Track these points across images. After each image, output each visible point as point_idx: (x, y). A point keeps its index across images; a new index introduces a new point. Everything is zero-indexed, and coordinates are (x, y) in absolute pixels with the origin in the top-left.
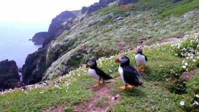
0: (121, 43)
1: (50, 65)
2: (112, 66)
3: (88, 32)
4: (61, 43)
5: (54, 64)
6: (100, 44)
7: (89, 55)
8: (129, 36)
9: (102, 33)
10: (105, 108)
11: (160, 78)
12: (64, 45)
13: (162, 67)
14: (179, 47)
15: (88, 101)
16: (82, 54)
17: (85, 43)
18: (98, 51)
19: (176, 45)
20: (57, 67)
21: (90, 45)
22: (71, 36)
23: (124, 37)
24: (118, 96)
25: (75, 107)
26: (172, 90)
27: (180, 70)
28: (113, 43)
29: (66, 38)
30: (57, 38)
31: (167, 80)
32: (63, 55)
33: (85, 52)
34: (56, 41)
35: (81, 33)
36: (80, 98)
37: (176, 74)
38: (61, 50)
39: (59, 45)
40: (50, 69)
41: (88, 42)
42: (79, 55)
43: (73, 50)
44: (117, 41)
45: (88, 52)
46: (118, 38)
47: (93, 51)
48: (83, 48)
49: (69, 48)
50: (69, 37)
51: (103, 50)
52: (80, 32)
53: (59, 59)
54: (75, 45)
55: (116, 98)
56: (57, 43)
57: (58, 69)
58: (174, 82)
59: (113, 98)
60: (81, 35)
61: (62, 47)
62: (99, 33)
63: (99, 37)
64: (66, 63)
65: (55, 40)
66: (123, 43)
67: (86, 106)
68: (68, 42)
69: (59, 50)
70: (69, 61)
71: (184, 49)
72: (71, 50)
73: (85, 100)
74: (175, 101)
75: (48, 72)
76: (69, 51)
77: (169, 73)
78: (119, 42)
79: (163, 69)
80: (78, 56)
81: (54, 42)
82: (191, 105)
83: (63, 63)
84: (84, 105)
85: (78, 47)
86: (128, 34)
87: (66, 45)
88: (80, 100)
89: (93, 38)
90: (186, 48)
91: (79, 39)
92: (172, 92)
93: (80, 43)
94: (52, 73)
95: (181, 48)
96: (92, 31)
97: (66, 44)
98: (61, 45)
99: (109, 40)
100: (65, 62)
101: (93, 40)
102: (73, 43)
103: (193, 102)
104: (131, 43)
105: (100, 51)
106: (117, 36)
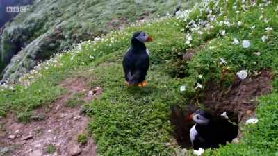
0: (113, 21)
1: (8, 61)
2: (95, 50)
3: (63, 7)
4: (22, 26)
5: (15, 59)
6: (84, 24)
7: (68, 41)
8: (124, 11)
9: (86, 8)
10: (80, 107)
11: (158, 60)
12: (27, 29)
13: (161, 46)
14: (185, 20)
15: (53, 101)
16: (58, 40)
17: (61, 24)
18: (81, 34)
19: (182, 16)
20: (21, 63)
21: (69, 26)
22: (38, 15)
23: (117, 12)
24: (98, 88)
25: (34, 112)
26: (173, 74)
27: (183, 48)
28: (102, 22)
29: (29, 18)
30: (15, 19)
31: (168, 62)
32: (27, 44)
33: (62, 38)
34: (13, 23)
35: (53, 9)
36: (42, 98)
37: (179, 53)
38: (24, 37)
39: (19, 30)
40: (10, 67)
41: (64, 23)
42: (54, 42)
43: (44, 36)
44: (108, 19)
45: (66, 36)
46: (108, 14)
47: (74, 35)
48: (58, 31)
49: (36, 33)
50: (33, 15)
51: (88, 32)
52: (51, 7)
53: (22, 51)
54: (45, 28)
55: (95, 92)
56: (16, 27)
57: (23, 65)
58: (176, 63)
59: (91, 92)
60: (53, 12)
61: (24, 32)
62: (80, 7)
63: (80, 14)
64: (34, 56)
65: (11, 21)
66: (117, 21)
67: (51, 108)
68: (33, 24)
69: (20, 37)
70: (38, 52)
71: (192, 21)
72: (39, 35)
73: (49, 101)
74: (175, 88)
75: (7, 72)
76: (36, 37)
77: (170, 53)
78: (111, 19)
79: (162, 48)
80: (52, 45)
81: (9, 25)
82: (193, 90)
83: (29, 57)
84: (48, 107)
85: (51, 31)
86: (123, 8)
87: (30, 29)
88: (41, 101)
89: (72, 15)
90: (195, 20)
91: (50, 18)
92: (173, 77)
93: (52, 24)
94: (13, 72)
95: (188, 21)
96: (69, 5)
97: (31, 27)
98: (22, 29)
99: (96, 17)
100: (31, 55)
101: (72, 19)
102: (42, 25)
103: (196, 85)
104: (128, 20)
105: (83, 34)
106: (106, 12)
